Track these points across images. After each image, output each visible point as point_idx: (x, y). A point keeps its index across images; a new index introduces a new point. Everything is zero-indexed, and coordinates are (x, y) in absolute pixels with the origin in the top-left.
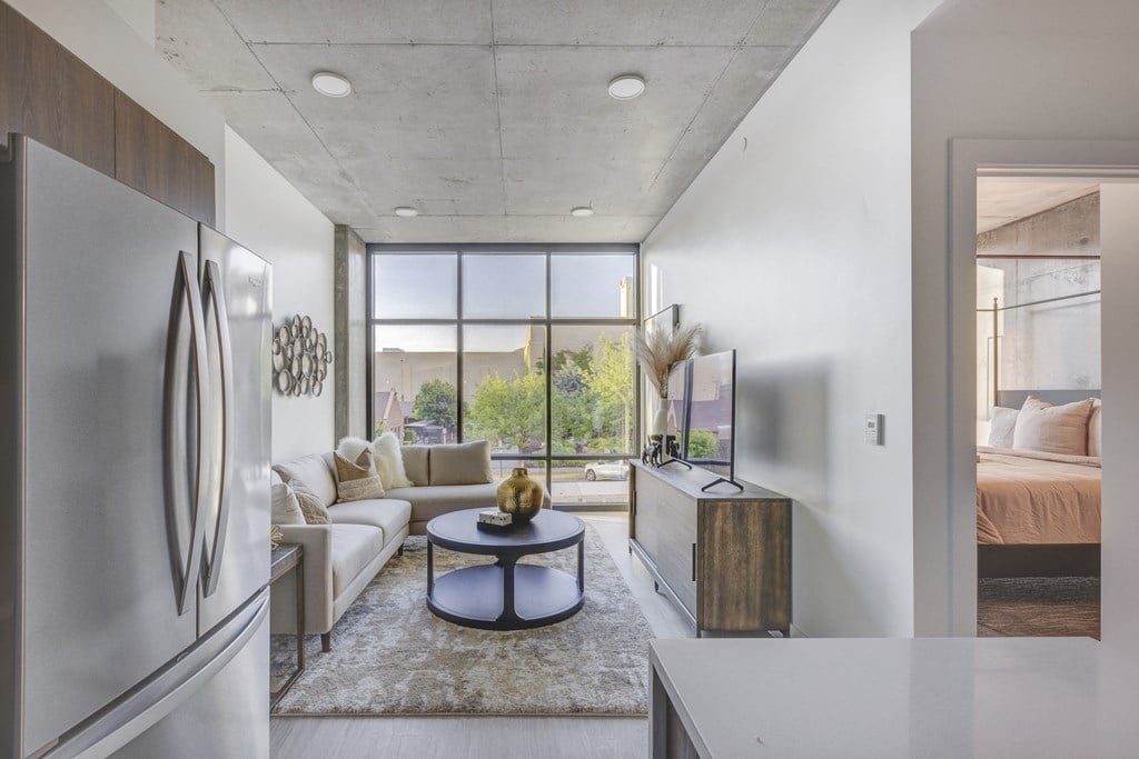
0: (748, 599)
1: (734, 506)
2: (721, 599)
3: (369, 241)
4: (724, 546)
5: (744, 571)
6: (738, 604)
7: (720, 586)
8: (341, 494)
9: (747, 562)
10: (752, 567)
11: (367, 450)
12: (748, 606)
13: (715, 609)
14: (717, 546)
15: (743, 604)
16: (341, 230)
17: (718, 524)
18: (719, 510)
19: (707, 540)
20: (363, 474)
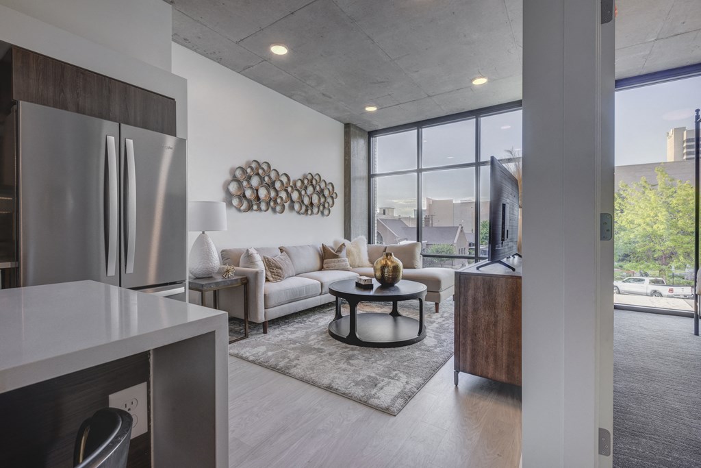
0: (495, 355)
1: (484, 280)
2: (473, 350)
3: (369, 130)
4: (475, 311)
5: (492, 333)
6: (487, 357)
7: (472, 340)
8: (325, 266)
9: (495, 325)
10: (500, 330)
11: (344, 245)
12: (495, 361)
13: (469, 358)
14: (470, 310)
15: (491, 359)
16: (347, 126)
17: (471, 292)
18: (472, 281)
19: (462, 304)
20: (336, 256)
